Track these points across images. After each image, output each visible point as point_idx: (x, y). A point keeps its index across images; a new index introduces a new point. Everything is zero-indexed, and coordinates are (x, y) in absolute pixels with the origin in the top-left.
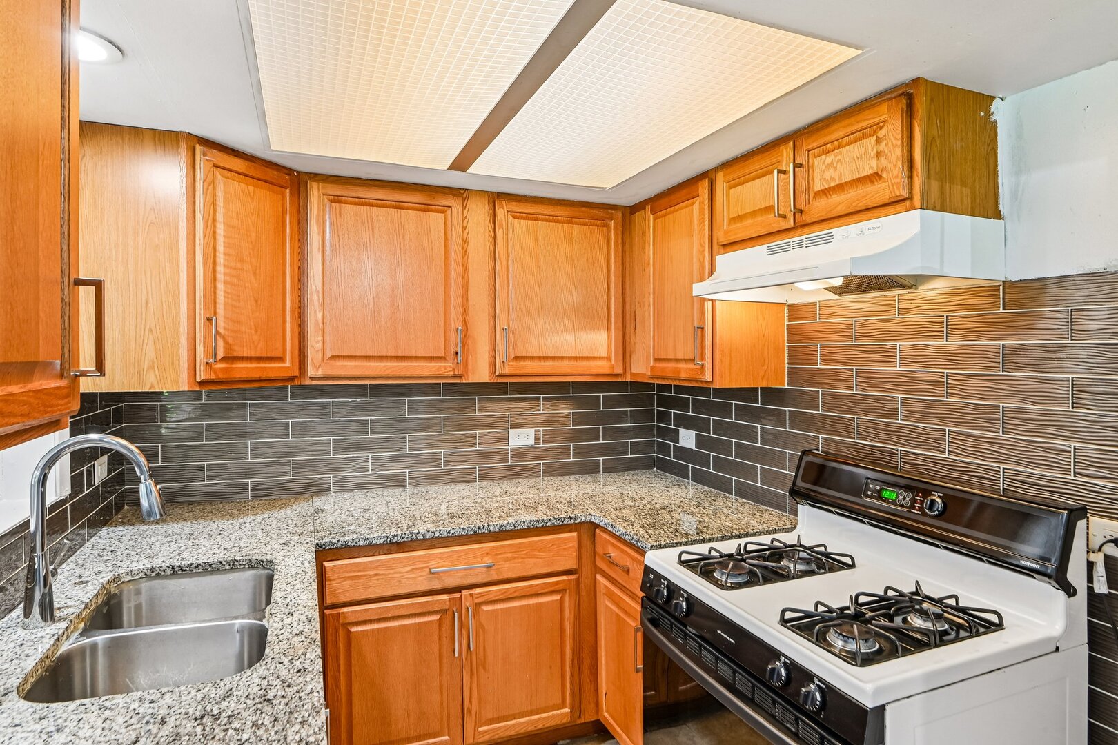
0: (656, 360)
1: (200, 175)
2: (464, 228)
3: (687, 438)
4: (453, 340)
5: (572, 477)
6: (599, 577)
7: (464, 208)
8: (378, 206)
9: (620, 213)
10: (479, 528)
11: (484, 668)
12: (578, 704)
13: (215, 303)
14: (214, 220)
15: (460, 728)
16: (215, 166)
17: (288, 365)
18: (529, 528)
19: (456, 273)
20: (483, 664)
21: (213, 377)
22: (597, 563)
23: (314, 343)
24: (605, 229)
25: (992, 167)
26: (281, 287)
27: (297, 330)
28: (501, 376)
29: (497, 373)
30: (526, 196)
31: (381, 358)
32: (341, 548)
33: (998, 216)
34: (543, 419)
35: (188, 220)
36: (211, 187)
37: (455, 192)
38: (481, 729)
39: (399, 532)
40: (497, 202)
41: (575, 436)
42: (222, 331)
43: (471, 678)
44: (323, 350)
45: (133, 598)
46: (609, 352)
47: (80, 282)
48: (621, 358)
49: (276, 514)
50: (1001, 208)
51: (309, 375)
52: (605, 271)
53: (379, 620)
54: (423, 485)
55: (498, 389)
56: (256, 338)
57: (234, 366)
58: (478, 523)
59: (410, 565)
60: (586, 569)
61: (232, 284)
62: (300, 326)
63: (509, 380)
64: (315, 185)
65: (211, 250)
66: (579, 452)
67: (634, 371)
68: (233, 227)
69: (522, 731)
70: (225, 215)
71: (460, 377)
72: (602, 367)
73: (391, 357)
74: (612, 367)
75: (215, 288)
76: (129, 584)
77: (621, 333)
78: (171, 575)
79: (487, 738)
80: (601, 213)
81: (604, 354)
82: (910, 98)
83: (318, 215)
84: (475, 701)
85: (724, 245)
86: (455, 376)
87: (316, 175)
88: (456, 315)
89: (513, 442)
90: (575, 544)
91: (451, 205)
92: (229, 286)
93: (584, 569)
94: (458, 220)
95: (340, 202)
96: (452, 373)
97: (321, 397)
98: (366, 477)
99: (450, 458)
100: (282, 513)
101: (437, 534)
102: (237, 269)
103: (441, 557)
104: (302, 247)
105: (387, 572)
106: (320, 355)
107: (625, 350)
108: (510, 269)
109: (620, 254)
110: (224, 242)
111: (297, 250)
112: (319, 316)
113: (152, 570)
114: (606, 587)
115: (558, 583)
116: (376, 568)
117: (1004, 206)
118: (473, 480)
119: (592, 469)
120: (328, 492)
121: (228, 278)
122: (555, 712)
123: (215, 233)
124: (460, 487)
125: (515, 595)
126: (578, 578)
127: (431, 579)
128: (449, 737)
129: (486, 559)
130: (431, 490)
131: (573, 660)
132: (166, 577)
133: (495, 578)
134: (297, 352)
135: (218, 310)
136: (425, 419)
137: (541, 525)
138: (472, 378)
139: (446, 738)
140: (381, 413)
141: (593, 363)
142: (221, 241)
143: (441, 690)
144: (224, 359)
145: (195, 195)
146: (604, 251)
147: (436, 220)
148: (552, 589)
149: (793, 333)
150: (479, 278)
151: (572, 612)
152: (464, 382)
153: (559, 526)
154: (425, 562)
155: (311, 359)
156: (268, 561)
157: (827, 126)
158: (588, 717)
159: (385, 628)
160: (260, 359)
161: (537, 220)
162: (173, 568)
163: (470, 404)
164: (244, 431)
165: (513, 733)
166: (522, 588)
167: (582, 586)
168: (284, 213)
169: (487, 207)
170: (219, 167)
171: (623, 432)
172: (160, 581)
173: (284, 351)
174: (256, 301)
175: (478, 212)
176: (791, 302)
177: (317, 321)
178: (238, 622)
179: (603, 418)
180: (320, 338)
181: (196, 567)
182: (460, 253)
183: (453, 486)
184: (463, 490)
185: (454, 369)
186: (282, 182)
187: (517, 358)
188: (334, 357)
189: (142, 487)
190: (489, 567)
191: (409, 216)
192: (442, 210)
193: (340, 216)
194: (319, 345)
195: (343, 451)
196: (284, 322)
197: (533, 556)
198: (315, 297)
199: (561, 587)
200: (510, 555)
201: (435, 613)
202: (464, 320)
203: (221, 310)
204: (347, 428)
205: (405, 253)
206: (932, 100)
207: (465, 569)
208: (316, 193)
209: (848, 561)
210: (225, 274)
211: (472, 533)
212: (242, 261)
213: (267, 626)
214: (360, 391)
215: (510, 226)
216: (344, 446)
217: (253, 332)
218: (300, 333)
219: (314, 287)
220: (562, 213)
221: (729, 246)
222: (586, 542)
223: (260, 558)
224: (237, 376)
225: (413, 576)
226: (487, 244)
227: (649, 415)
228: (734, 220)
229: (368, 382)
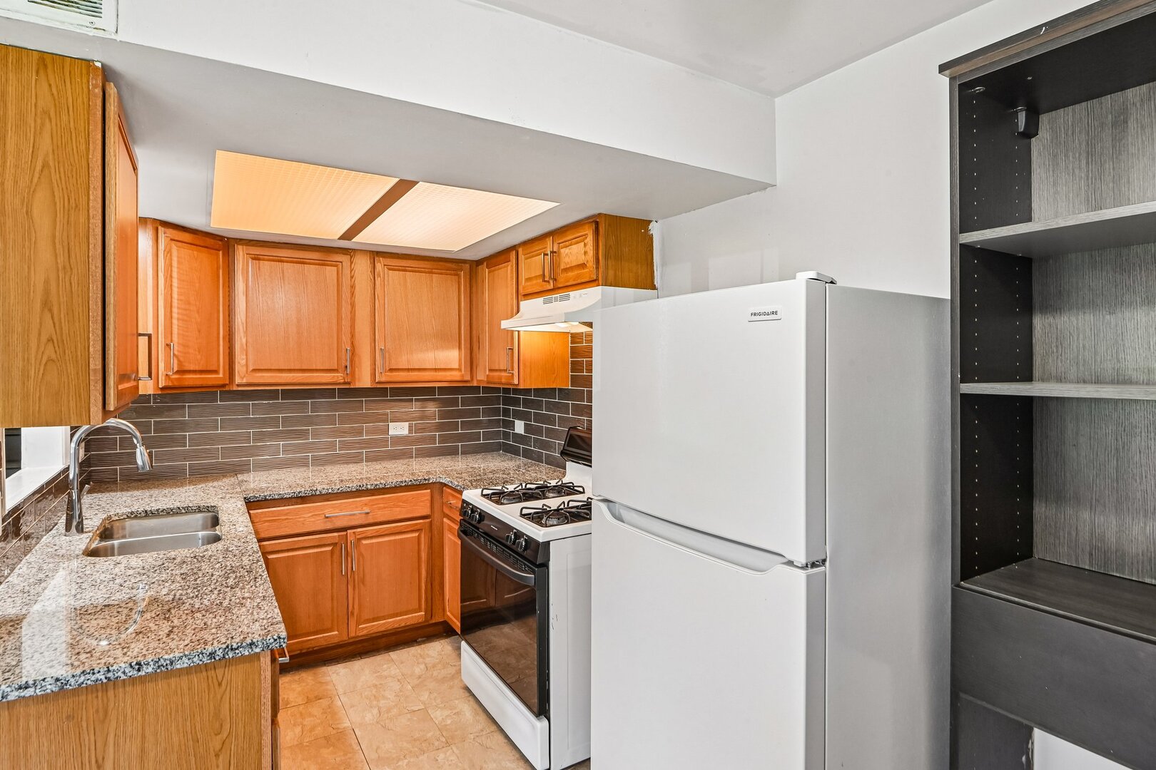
0: (491, 370)
1: (162, 247)
2: (352, 277)
3: (519, 427)
4: (343, 357)
5: (437, 458)
6: (445, 520)
7: (351, 263)
8: (287, 262)
9: (468, 266)
10: (360, 486)
11: (363, 584)
12: (430, 609)
13: (172, 334)
14: (171, 277)
15: (345, 626)
16: (171, 240)
17: (221, 375)
18: (395, 486)
19: (346, 309)
20: (363, 581)
21: (170, 384)
22: (444, 510)
23: (240, 360)
24: (457, 277)
25: (649, 261)
26: (216, 321)
27: (227, 351)
28: (379, 383)
29: (377, 381)
30: (398, 254)
31: (290, 371)
32: (261, 501)
33: (654, 288)
34: (416, 415)
35: (153, 278)
36: (169, 255)
37: (345, 251)
38: (360, 627)
39: (303, 490)
40: (376, 259)
41: (440, 427)
42: (176, 353)
43: (354, 590)
44: (247, 365)
45: (120, 531)
46: (460, 365)
47: (141, 335)
48: (469, 369)
49: (211, 484)
50: (656, 283)
51: (236, 383)
52: (457, 307)
53: (288, 550)
54: (322, 465)
55: (379, 392)
56: (199, 357)
57: (184, 377)
58: (359, 484)
59: (311, 512)
60: (437, 515)
61: (183, 320)
62: (229, 348)
63: (388, 386)
64: (240, 247)
65: (169, 297)
66: (443, 439)
67: (478, 378)
68: (183, 281)
69: (390, 628)
70: (178, 272)
71: (349, 383)
72: (456, 376)
73: (297, 370)
74: (463, 376)
75: (171, 323)
76: (116, 522)
77: (469, 352)
78: (145, 516)
79: (365, 632)
80: (453, 266)
81: (456, 366)
82: (597, 223)
83: (243, 269)
84: (356, 606)
85: (524, 295)
86: (345, 383)
87: (241, 240)
88: (346, 339)
89: (391, 432)
90: (429, 498)
91: (341, 260)
92: (181, 321)
93: (436, 515)
94: (347, 271)
95: (259, 259)
96: (342, 381)
97: (242, 400)
98: (277, 460)
99: (344, 445)
100: (215, 484)
101: (330, 491)
102: (186, 310)
103: (333, 507)
104: (231, 291)
105: (294, 517)
106: (245, 369)
107: (472, 363)
108: (386, 306)
109: (468, 295)
110: (178, 292)
111: (227, 294)
112: (244, 340)
113: (132, 513)
114: (449, 525)
115: (416, 524)
116: (286, 514)
117: (657, 282)
118: (361, 461)
119: (452, 452)
120: (248, 471)
121: (180, 317)
122: (413, 615)
123: (171, 285)
124: (351, 465)
125: (386, 533)
126: (431, 522)
127: (325, 522)
128: (338, 631)
129: (365, 508)
130: (328, 468)
131: (427, 577)
132: (141, 518)
133: (371, 521)
134: (227, 367)
135: (173, 339)
136: (325, 416)
137: (404, 484)
138: (358, 385)
139: (336, 632)
140: (290, 411)
141: (448, 373)
142: (175, 290)
143: (332, 599)
144: (178, 372)
145: (157, 260)
146: (456, 294)
147: (330, 272)
148: (412, 529)
149: (574, 352)
150: (363, 313)
151: (427, 545)
152: (352, 387)
153: (417, 485)
154: (322, 510)
155: (238, 372)
156: (212, 507)
157: (566, 231)
158: (438, 619)
159: (293, 556)
160: (202, 372)
161: (406, 271)
162: (146, 512)
163: (358, 405)
164: (183, 426)
165: (383, 629)
166: (390, 528)
167: (434, 527)
168: (218, 269)
169: (369, 262)
170: (174, 240)
171: (478, 424)
172: (138, 521)
173: (219, 366)
174: (199, 331)
175: (362, 264)
176: (572, 332)
177: (242, 345)
178: (200, 534)
179: (461, 414)
180: (245, 357)
181: (162, 511)
182: (349, 295)
183: (346, 465)
184: (352, 467)
185: (344, 379)
186: (217, 247)
187: (391, 370)
188: (254, 370)
189: (138, 451)
190: (368, 513)
191: (311, 270)
192: (335, 264)
193: (259, 269)
194: (244, 362)
195: (260, 440)
196: (219, 345)
197: (398, 506)
198: (241, 328)
199: (418, 527)
200: (382, 505)
201: (329, 545)
202: (352, 343)
203: (175, 338)
204: (263, 422)
205: (307, 296)
206: (609, 225)
207: (351, 515)
208: (241, 253)
209: (581, 489)
210: (178, 313)
211: (355, 490)
212: (189, 303)
213: (219, 534)
214: (272, 395)
215: (386, 276)
216: (260, 437)
217: (197, 353)
218: (229, 353)
219: (239, 320)
220: (425, 266)
221: (528, 296)
222: (437, 496)
223: (206, 505)
224: (187, 383)
225: (313, 520)
226: (369, 288)
227: (496, 412)
228: (528, 280)
229: (280, 388)
